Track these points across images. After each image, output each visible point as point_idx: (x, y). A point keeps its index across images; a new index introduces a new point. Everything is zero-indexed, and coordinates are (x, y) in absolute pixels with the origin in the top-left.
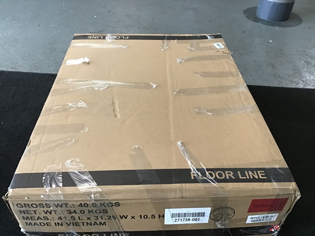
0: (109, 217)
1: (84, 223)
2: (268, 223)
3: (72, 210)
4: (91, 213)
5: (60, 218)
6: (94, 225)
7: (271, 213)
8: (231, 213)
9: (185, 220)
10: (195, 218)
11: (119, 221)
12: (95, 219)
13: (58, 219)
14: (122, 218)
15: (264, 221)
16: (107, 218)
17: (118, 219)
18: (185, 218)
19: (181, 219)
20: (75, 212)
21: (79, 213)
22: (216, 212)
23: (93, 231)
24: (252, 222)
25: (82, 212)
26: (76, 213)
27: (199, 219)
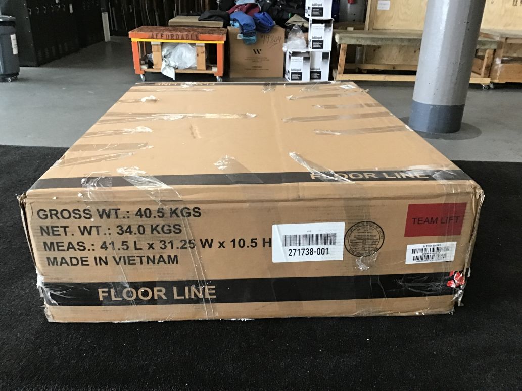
0: (183, 242)
1: (143, 258)
2: (443, 267)
3: (125, 225)
4: (155, 232)
5: (104, 246)
6: (158, 263)
7: (444, 241)
8: (378, 237)
9: (306, 251)
10: (321, 247)
11: (199, 253)
12: (161, 248)
13: (101, 247)
14: (204, 246)
15: (434, 261)
16: (180, 245)
17: (198, 249)
18: (305, 247)
19: (299, 250)
20: (129, 230)
21: (135, 233)
22: (353, 234)
23: (156, 279)
24: (415, 262)
25: (141, 229)
26: (131, 232)
27: (327, 249)
